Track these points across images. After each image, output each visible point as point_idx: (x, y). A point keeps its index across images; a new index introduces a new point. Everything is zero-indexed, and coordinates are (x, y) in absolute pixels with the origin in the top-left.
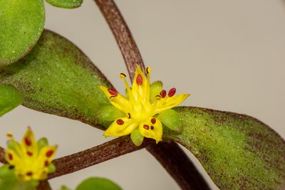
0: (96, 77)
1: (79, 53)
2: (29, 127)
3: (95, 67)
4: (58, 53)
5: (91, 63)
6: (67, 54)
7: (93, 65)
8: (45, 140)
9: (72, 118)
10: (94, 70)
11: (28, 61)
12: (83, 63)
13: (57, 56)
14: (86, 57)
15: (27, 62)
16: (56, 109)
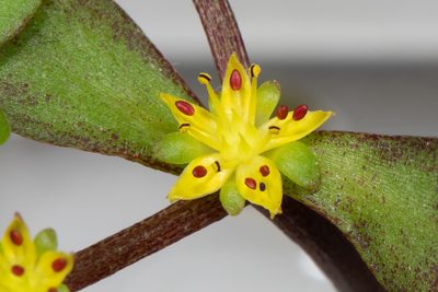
0: (153, 66)
1: (121, 18)
2: (17, 214)
3: (152, 46)
4: (82, 20)
5: (144, 38)
6: (97, 22)
7: (148, 42)
8: (51, 233)
9: (106, 153)
10: (150, 53)
11: (24, 40)
12: (129, 39)
13: (79, 26)
14: (135, 25)
15: (20, 41)
16: (77, 138)
